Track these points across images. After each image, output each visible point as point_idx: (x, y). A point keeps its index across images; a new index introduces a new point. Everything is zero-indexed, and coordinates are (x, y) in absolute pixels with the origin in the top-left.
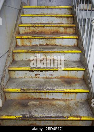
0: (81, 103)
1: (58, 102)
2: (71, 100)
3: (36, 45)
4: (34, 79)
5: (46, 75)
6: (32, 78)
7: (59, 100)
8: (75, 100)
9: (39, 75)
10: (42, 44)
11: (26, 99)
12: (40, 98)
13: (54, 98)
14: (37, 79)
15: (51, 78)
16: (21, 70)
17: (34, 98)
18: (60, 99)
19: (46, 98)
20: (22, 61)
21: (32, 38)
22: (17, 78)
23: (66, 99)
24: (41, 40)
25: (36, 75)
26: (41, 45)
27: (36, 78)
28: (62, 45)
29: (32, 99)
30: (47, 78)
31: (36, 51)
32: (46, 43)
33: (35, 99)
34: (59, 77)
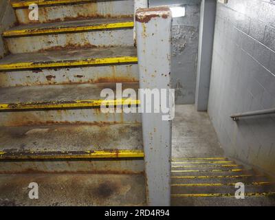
0: (132, 127)
1: (87, 128)
2: (115, 123)
3: (58, 20)
4: (44, 87)
5: (68, 78)
6: (41, 85)
7: (90, 124)
8: (122, 123)
9: (54, 77)
10: (68, 15)
11: (25, 125)
12: (53, 122)
13: (78, 120)
14: (51, 86)
15: (80, 83)
16: (15, 68)
17: (41, 123)
18: (92, 121)
19: (63, 120)
20: (26, 53)
21: (45, 3)
22: (13, 87)
23: (104, 123)
24: (65, 8)
25: (49, 77)
26: (67, 19)
27: (50, 84)
28: (112, 15)
29: (36, 124)
30: (70, 83)
31: (48, 29)
32: (78, 14)
33: (41, 125)
34: (96, 79)
